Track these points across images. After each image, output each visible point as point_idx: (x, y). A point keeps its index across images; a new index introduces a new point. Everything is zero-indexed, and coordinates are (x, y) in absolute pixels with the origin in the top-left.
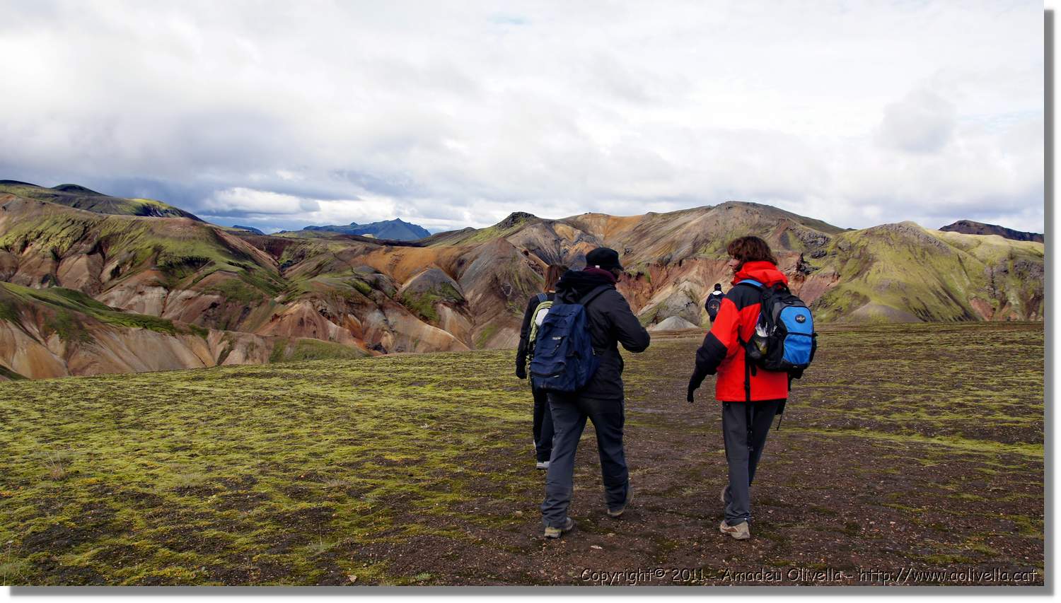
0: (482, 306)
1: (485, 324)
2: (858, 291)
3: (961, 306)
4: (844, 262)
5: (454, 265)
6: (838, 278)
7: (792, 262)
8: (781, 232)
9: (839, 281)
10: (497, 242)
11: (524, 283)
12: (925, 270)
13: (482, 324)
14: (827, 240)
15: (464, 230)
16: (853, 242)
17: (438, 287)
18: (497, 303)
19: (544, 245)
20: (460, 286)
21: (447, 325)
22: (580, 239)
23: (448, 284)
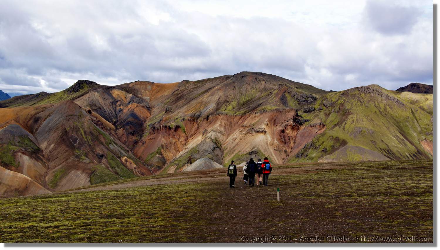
0: (55, 153)
1: (57, 168)
2: (338, 136)
3: (415, 146)
4: (328, 115)
5: (31, 122)
6: (323, 127)
7: (290, 116)
8: (281, 94)
9: (324, 129)
10: (66, 104)
11: (88, 135)
12: (387, 120)
13: (54, 168)
14: (315, 99)
15: (39, 94)
16: (334, 100)
17: (17, 139)
18: (67, 151)
19: (103, 105)
20: (36, 138)
21: (25, 170)
22: (131, 101)
23: (26, 137)
